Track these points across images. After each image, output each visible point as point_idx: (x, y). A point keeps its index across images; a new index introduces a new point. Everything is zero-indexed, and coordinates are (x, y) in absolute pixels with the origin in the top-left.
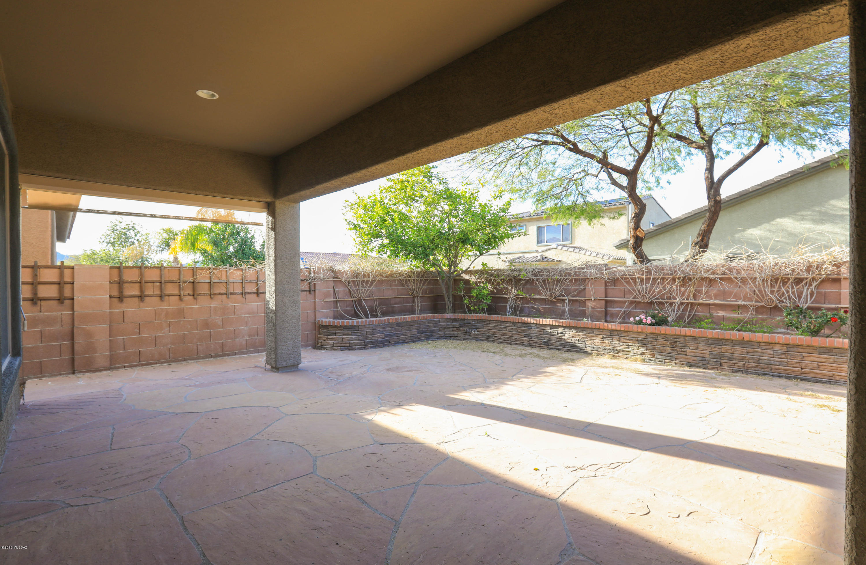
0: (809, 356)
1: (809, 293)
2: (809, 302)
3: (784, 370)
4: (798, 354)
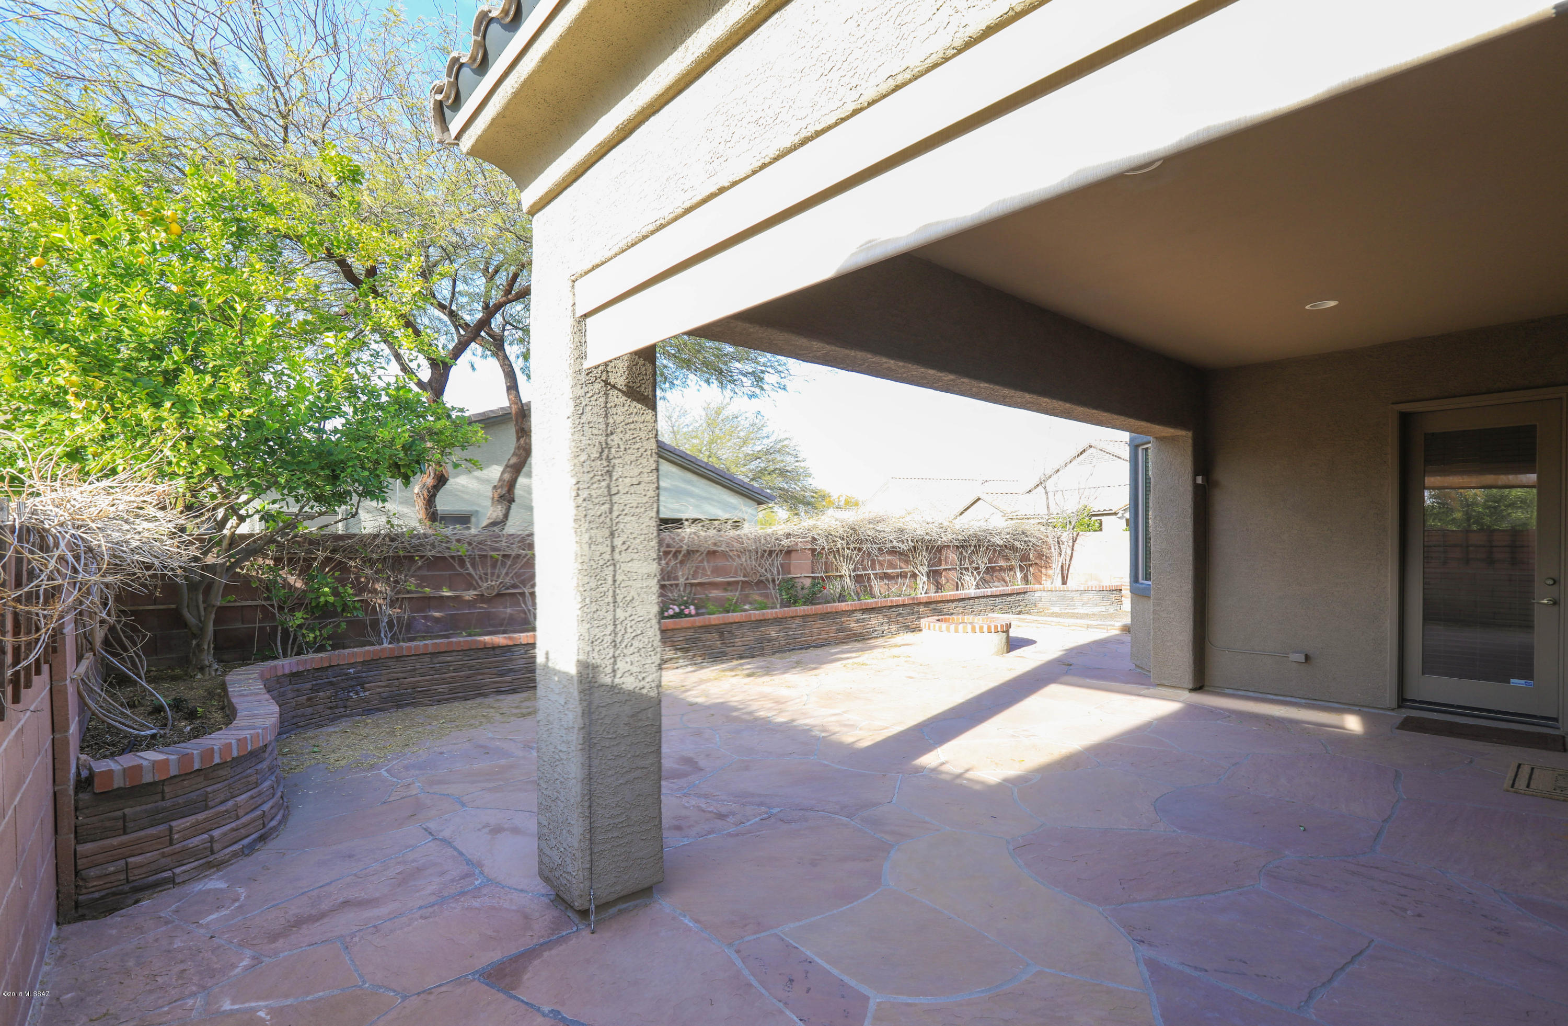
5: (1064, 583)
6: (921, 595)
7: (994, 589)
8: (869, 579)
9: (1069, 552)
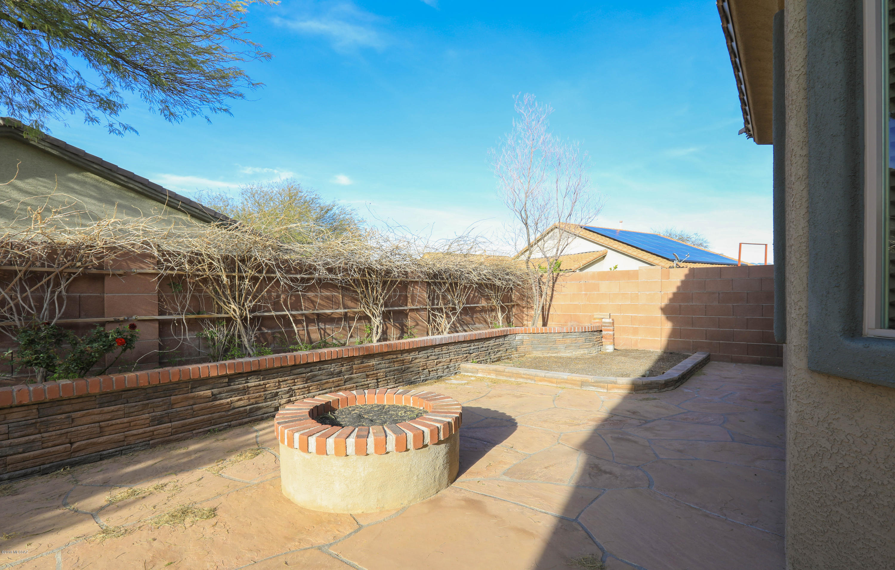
0: (83, 416)
1: (55, 297)
2: (57, 315)
3: (35, 457)
4: (63, 416)
5: (545, 324)
6: (375, 343)
7: (475, 332)
8: (288, 324)
9: (549, 293)
